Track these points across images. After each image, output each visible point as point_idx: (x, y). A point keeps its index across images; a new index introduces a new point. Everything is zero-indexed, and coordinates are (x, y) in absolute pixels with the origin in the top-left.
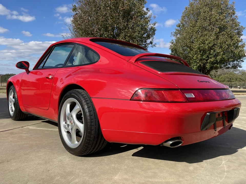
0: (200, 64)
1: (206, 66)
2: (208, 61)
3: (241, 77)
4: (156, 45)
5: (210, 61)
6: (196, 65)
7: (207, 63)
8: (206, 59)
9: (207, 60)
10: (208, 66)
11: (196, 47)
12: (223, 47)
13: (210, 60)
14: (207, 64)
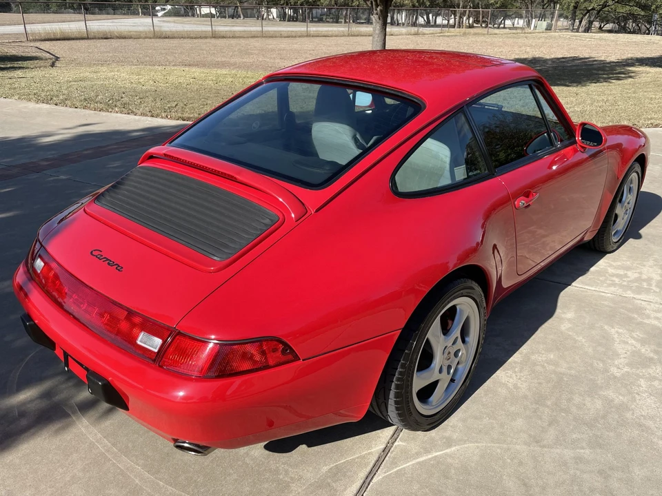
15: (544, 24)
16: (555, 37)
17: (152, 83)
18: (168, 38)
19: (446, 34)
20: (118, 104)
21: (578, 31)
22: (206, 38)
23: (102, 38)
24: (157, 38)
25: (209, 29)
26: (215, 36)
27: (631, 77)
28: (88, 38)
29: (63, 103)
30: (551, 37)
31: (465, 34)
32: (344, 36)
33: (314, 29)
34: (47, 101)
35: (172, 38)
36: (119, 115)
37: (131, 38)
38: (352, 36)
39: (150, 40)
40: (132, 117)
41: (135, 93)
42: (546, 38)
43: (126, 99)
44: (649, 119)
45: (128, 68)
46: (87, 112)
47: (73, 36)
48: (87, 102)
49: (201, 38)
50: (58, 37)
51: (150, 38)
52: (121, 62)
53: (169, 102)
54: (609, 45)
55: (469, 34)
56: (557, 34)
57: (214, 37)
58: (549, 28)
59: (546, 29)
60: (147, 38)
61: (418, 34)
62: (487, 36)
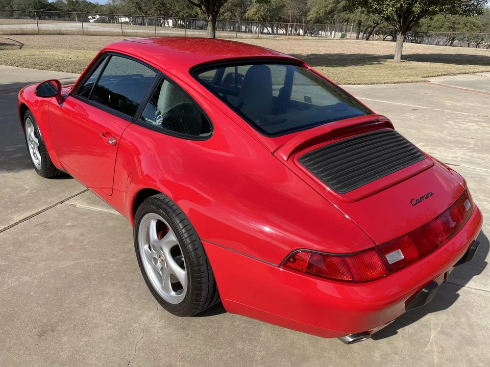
0: (401, 5)
1: (413, 9)
3: (474, 21)
6: (393, 6)
7: (416, 2)
10: (416, 9)
14: (414, 4)
15: (339, 34)
16: (344, 42)
17: (76, 57)
18: (93, 35)
19: (277, 39)
20: (54, 67)
21: (362, 40)
22: (118, 36)
23: (48, 34)
24: (85, 35)
25: (120, 30)
28: (38, 34)
29: (21, 66)
30: (342, 42)
31: (289, 39)
33: (190, 33)
34: (11, 64)
35: (96, 35)
36: (53, 72)
37: (68, 34)
39: (80, 36)
40: (61, 73)
41: (64, 61)
42: (338, 43)
43: (58, 64)
44: (348, 81)
45: (63, 50)
46: (36, 70)
47: (29, 33)
48: (35, 65)
49: (114, 36)
50: (19, 33)
52: (60, 47)
53: (83, 66)
54: (373, 47)
55: (291, 39)
56: (346, 40)
57: (124, 36)
58: (343, 37)
59: (341, 38)
60: (78, 35)
61: (258, 38)
62: (302, 41)
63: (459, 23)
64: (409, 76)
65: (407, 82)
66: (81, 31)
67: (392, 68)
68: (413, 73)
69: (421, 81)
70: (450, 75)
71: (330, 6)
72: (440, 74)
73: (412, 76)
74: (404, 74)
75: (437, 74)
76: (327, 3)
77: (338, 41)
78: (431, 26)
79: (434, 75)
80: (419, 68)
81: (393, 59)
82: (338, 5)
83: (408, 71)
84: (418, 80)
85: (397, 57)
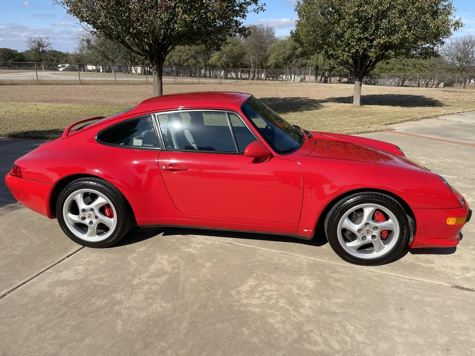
0: (357, 50)
1: (369, 54)
2: (375, 43)
4: (264, 7)
5: (379, 43)
6: (349, 52)
7: (371, 48)
8: (371, 38)
9: (372, 41)
10: (372, 54)
11: (352, 11)
12: (409, 13)
13: (378, 40)
15: (298, 78)
16: (303, 86)
18: (48, 84)
19: (239, 84)
21: (320, 83)
22: (75, 84)
24: (39, 84)
25: (78, 79)
26: (81, 83)
27: (318, 109)
30: (301, 85)
31: (250, 84)
32: (172, 84)
33: (151, 80)
35: (51, 84)
37: (21, 84)
38: (177, 84)
42: (297, 86)
49: (71, 84)
51: (35, 85)
54: (331, 90)
55: (253, 84)
56: (305, 84)
58: (302, 81)
59: (300, 81)
60: (31, 84)
61: (220, 83)
62: (263, 85)
63: (408, 65)
64: (371, 123)
65: (371, 132)
66: (34, 81)
67: (352, 114)
68: (375, 120)
69: (386, 130)
70: (413, 120)
71: (288, 52)
72: (403, 120)
73: (374, 123)
74: (365, 122)
75: (400, 120)
76: (285, 50)
77: (298, 85)
78: (383, 69)
79: (397, 121)
80: (380, 113)
81: (352, 103)
82: (296, 51)
83: (369, 117)
84: (382, 129)
85: (357, 101)
